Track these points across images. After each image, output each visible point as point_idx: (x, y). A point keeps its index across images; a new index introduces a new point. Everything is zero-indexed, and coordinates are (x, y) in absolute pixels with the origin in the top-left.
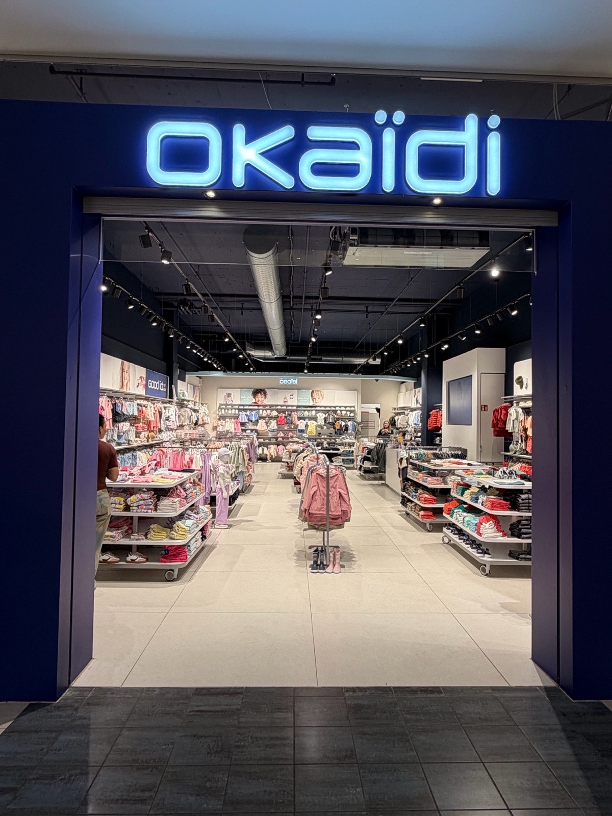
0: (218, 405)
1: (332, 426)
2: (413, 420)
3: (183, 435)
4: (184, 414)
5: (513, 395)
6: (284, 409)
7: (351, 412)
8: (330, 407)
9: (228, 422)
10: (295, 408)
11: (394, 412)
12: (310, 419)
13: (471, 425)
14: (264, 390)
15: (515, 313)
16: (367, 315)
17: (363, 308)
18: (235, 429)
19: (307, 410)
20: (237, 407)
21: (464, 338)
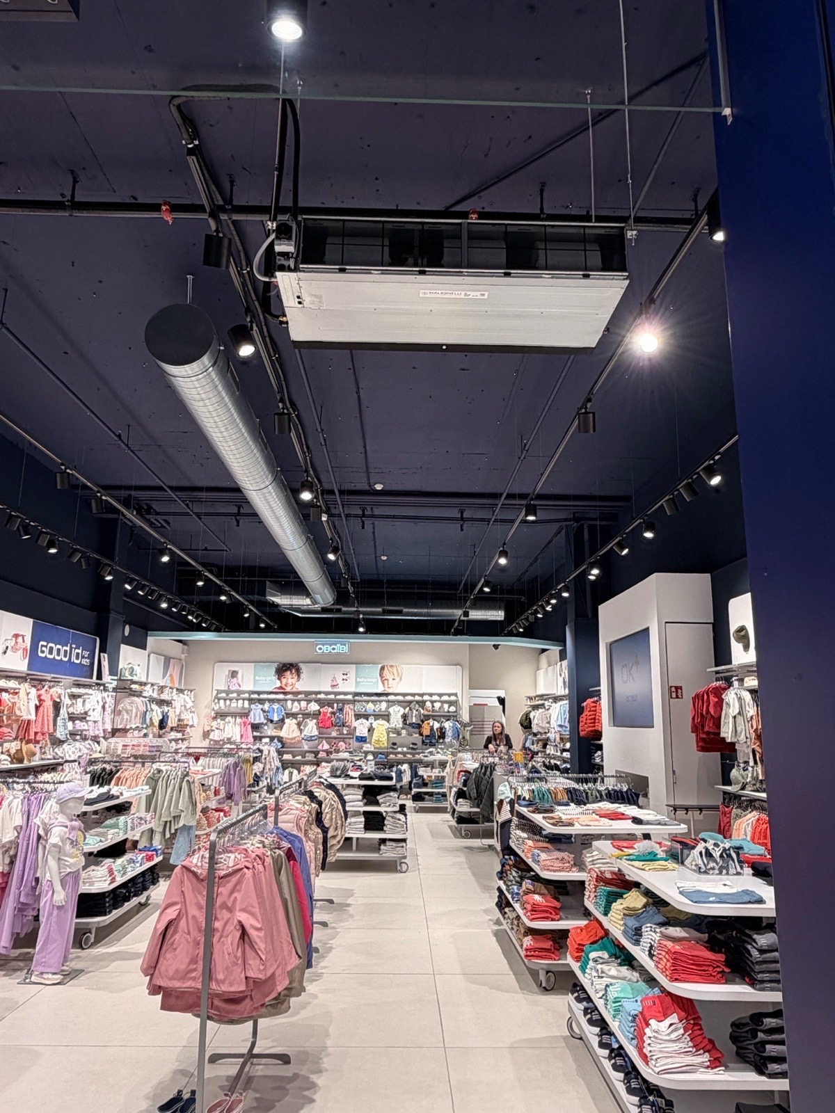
0: (215, 693)
1: (417, 730)
2: (556, 718)
3: (120, 748)
4: (129, 708)
5: (730, 663)
6: (331, 700)
7: (451, 703)
8: (413, 695)
9: (229, 722)
10: (350, 697)
11: (529, 703)
12: (377, 716)
13: (653, 727)
14: (297, 665)
15: (716, 481)
16: (462, 526)
17: (455, 513)
18: (242, 736)
19: (372, 701)
20: (247, 695)
21: (625, 552)
